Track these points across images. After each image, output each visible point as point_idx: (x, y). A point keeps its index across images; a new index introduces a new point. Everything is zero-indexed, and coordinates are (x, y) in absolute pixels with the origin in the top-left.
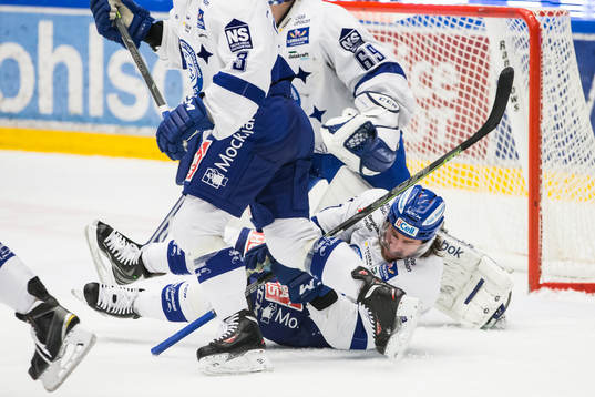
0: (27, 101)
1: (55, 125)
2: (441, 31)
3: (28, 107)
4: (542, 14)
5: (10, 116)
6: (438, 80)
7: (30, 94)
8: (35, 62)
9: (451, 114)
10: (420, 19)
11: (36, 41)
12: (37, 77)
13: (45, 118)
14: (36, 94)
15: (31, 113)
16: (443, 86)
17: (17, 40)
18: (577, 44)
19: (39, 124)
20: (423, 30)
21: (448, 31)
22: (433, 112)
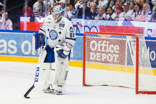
0: (30, 52)
1: (35, 57)
2: (116, 39)
3: (30, 53)
4: (139, 35)
5: (26, 55)
6: (115, 49)
7: (30, 51)
8: (31, 44)
9: (118, 56)
10: (112, 36)
11: (32, 40)
12: (32, 47)
13: (34, 56)
14: (32, 51)
15: (31, 55)
16: (116, 50)
17: (28, 40)
18: (146, 42)
19: (32, 57)
20: (112, 38)
21: (117, 39)
22: (114, 55)
